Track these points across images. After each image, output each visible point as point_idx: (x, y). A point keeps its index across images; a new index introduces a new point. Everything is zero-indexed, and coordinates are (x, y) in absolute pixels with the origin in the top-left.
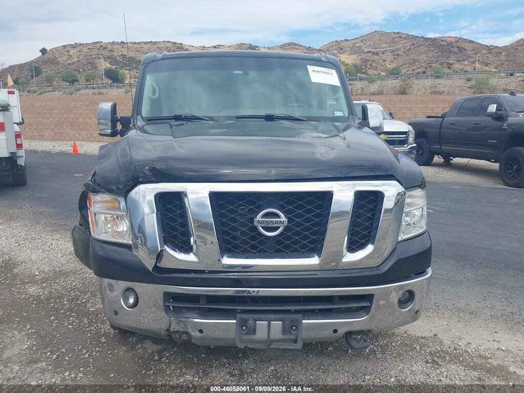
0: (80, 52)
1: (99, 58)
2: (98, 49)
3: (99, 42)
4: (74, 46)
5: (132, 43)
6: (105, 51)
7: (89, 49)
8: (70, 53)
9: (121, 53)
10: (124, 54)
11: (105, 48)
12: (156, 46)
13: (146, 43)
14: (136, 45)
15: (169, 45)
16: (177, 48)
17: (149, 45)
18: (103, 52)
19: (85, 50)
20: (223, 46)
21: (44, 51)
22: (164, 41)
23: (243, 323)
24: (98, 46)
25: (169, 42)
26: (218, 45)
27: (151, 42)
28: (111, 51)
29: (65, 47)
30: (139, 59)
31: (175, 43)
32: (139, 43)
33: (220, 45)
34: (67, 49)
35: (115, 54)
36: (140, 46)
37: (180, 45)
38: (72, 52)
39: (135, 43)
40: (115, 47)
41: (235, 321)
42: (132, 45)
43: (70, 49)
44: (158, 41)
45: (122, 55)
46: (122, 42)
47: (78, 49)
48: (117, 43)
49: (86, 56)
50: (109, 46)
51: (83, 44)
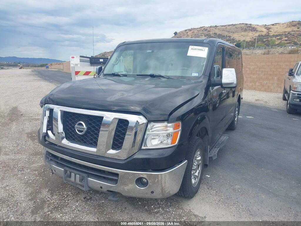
0: (193, 33)
1: (202, 36)
2: (202, 31)
3: (203, 27)
4: (190, 30)
5: (221, 26)
6: (206, 31)
7: (198, 31)
8: (188, 34)
9: (214, 32)
10: (216, 32)
11: (206, 30)
12: (235, 27)
13: (229, 25)
14: (223, 27)
15: (243, 26)
16: (248, 27)
17: (231, 26)
18: (205, 32)
19: (196, 31)
20: (279, 23)
21: (176, 33)
22: (240, 24)
23: (66, 172)
24: (203, 29)
25: (243, 24)
26: (275, 24)
27: (232, 24)
28: (209, 31)
29: (186, 30)
30: (223, 35)
31: (247, 24)
32: (225, 26)
33: (277, 24)
34: (187, 32)
35: (211, 33)
36: (225, 27)
37: (250, 25)
38: (189, 33)
39: (223, 26)
40: (211, 29)
41: (63, 170)
42: (221, 27)
43: (188, 32)
44: (237, 24)
45: (215, 33)
46: (215, 26)
47: (192, 31)
48: (213, 27)
49: (196, 35)
50: (208, 29)
51: (195, 29)
